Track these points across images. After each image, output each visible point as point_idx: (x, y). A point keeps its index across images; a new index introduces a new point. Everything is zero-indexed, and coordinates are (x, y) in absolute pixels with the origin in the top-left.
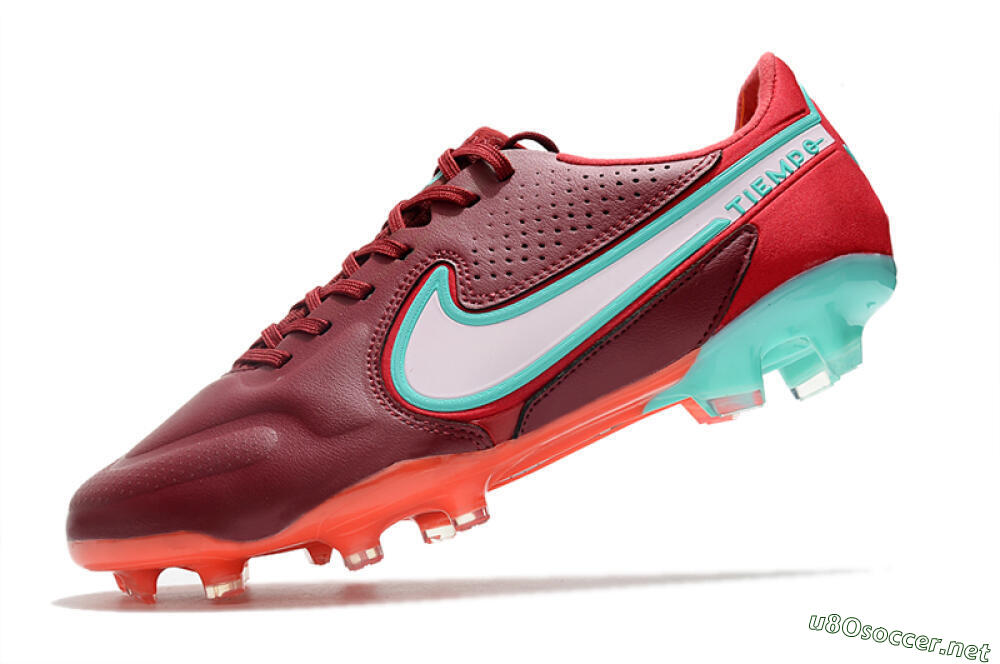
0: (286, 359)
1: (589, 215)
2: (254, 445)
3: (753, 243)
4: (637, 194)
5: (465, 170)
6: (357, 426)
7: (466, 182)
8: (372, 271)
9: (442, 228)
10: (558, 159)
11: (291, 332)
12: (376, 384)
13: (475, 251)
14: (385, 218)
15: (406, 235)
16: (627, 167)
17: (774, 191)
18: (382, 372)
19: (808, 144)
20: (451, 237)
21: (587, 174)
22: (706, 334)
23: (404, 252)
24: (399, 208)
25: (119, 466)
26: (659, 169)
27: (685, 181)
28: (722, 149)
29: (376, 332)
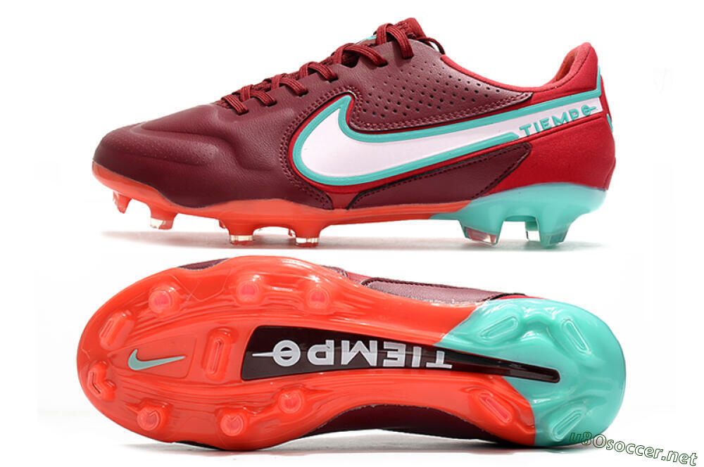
0: (245, 112)
1: (442, 101)
2: (205, 155)
3: (525, 155)
4: (473, 100)
5: (390, 43)
6: (262, 168)
7: (386, 51)
8: (313, 83)
9: (360, 72)
10: (441, 59)
11: (256, 97)
12: (283, 148)
13: (370, 95)
14: (334, 50)
15: (339, 68)
16: (475, 80)
17: (552, 130)
18: (289, 144)
19: (585, 109)
20: (361, 80)
21: (452, 75)
22: (477, 195)
23: (333, 78)
24: (342, 50)
25: (137, 130)
26: (493, 89)
27: (504, 104)
28: (534, 92)
29: (297, 119)
